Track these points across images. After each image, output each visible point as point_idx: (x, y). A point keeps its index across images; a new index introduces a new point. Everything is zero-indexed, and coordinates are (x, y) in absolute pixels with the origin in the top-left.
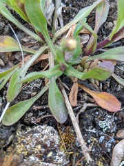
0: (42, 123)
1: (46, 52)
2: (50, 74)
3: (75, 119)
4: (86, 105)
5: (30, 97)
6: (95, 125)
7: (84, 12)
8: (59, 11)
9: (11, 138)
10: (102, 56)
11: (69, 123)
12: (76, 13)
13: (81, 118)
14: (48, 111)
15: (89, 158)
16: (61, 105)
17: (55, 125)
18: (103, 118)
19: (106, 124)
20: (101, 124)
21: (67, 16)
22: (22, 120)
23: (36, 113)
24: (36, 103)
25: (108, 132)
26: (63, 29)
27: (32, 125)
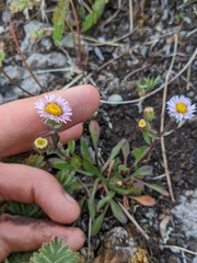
0: (114, 226)
1: (100, 182)
2: (108, 198)
3: (131, 218)
4: (135, 208)
5: (100, 214)
6: (145, 217)
7: (115, 151)
8: (99, 154)
9: (98, 242)
10: (135, 174)
11: (129, 221)
12: (110, 152)
13: (135, 216)
14: (114, 218)
15: (147, 237)
16: (122, 212)
17: (120, 224)
18: (147, 212)
19: (150, 214)
20: (148, 215)
21: (105, 156)
22: (101, 230)
23: (107, 223)
24: (106, 216)
25: (153, 219)
26: (105, 166)
27: (107, 230)
